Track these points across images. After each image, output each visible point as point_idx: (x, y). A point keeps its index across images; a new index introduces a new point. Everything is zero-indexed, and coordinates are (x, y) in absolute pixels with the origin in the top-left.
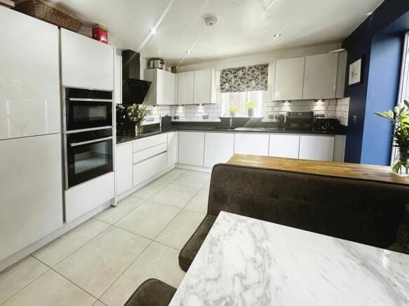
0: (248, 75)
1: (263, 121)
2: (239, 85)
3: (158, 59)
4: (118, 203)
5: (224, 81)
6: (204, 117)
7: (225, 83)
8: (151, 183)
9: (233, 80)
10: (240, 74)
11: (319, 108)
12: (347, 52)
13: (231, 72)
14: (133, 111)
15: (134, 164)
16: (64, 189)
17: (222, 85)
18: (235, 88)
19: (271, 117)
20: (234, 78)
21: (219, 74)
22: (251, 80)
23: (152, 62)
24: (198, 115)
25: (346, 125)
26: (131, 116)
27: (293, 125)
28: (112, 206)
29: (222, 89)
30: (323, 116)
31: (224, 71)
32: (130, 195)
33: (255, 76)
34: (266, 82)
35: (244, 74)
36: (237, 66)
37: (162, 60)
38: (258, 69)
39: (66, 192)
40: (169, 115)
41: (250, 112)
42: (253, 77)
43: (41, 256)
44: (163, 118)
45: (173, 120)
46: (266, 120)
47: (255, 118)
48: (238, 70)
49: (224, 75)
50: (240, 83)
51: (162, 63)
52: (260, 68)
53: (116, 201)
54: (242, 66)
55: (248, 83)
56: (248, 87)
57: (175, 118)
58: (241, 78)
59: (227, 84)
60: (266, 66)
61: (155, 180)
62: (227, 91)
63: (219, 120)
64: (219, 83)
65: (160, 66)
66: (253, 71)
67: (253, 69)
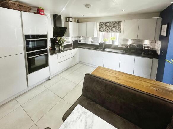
0: (112, 25)
1: (119, 46)
2: (107, 29)
3: (70, 17)
4: (52, 78)
5: (101, 27)
6: (92, 42)
7: (101, 28)
8: (67, 69)
9: (105, 27)
10: (108, 24)
11: (146, 43)
12: (161, 18)
13: (104, 24)
14: (58, 40)
15: (58, 63)
16: (27, 74)
17: (100, 29)
18: (105, 31)
19: (123, 45)
20: (105, 26)
21: (98, 24)
22: (113, 28)
23: (67, 19)
24: (89, 41)
25: (159, 54)
26: (58, 42)
27: (132, 51)
28: (49, 79)
29: (100, 31)
30: (148, 47)
31: (101, 23)
32: (57, 75)
33: (115, 26)
34: (121, 29)
35: (110, 25)
36: (106, 21)
37: (72, 18)
38: (116, 23)
39: (28, 75)
40: (77, 40)
41: (113, 42)
42: (114, 26)
43: (18, 100)
44: (74, 41)
45: (78, 42)
46: (120, 46)
47: (115, 45)
48: (107, 23)
49: (101, 25)
50: (108, 29)
51: (72, 19)
52: (118, 22)
53: (50, 77)
54: (109, 21)
55: (111, 29)
56: (112, 31)
57: (79, 41)
58: (108, 27)
59: (102, 29)
60: (121, 22)
61: (69, 68)
62: (102, 32)
63: (99, 44)
64: (98, 28)
65: (71, 20)
66: (114, 24)
67: (114, 23)
